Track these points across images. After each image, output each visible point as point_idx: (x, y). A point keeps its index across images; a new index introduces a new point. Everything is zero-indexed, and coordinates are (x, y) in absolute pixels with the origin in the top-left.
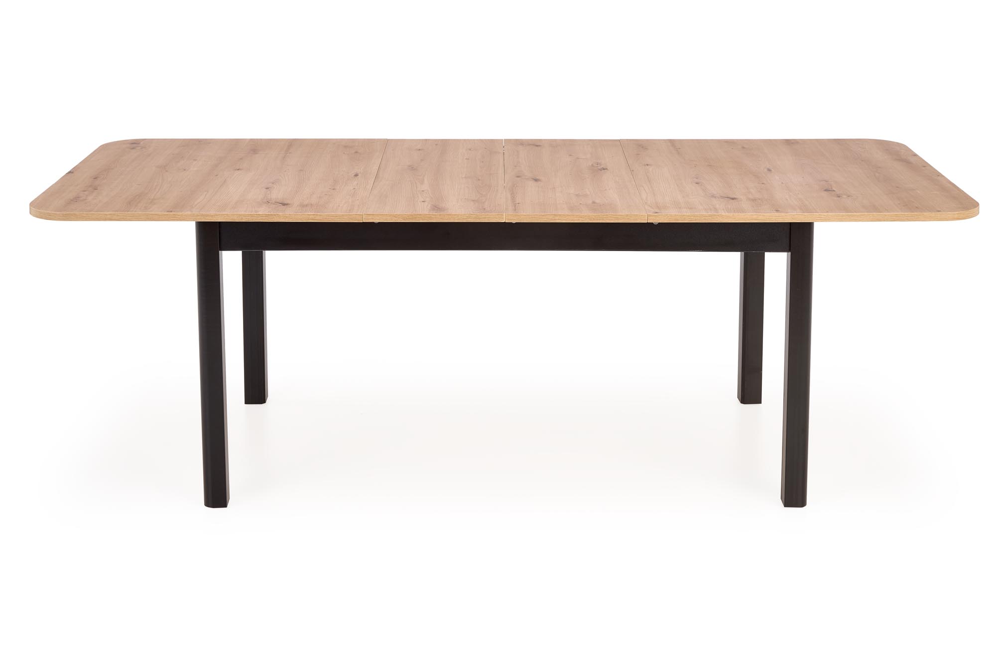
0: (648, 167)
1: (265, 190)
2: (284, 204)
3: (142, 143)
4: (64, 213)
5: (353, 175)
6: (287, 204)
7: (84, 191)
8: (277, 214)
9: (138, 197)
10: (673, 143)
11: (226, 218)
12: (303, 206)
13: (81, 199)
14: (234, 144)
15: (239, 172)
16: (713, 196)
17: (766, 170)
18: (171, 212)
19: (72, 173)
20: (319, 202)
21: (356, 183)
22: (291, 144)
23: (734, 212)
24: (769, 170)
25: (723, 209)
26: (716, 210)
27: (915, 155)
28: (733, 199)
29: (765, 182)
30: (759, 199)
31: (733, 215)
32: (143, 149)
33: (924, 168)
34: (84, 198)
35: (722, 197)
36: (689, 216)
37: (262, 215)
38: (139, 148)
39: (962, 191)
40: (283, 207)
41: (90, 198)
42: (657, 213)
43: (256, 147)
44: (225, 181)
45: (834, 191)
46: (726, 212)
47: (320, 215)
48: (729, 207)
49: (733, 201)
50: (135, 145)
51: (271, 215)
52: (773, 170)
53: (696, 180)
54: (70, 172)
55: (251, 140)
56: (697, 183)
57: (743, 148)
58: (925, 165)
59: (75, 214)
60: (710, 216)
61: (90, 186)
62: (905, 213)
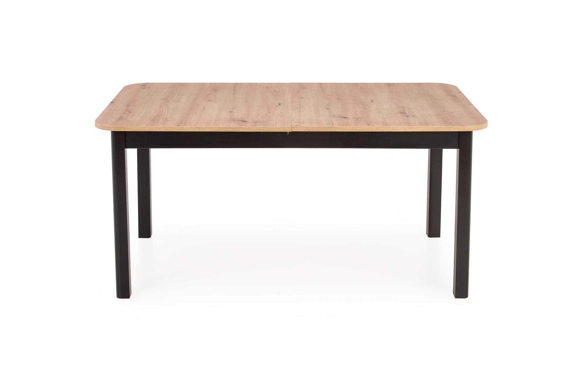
0: (302, 99)
1: (229, 113)
2: (244, 121)
3: (147, 85)
4: (117, 126)
5: (278, 104)
6: (246, 121)
7: (124, 114)
8: (242, 127)
9: (156, 117)
10: (321, 85)
11: (212, 129)
12: (255, 122)
13: (124, 118)
14: (202, 86)
15: (210, 102)
16: (334, 116)
17: (370, 101)
18: (179, 126)
19: (113, 103)
20: (264, 120)
21: (281, 109)
22: (235, 87)
23: (343, 125)
24: (372, 101)
25: (337, 124)
26: (333, 124)
27: (460, 92)
28: (345, 118)
29: (367, 108)
30: (361, 118)
31: (342, 127)
32: (150, 89)
33: (463, 100)
34: (126, 118)
35: (339, 117)
36: (316, 128)
37: (233, 127)
38: (147, 88)
39: (481, 113)
40: (243, 123)
41: (129, 118)
42: (297, 126)
43: (215, 88)
44: (204, 108)
45: (406, 113)
46: (338, 125)
47: (267, 128)
48: (341, 122)
49: (345, 119)
50: (144, 87)
51: (238, 127)
52: (374, 101)
53: (327, 107)
54: (112, 103)
55: (211, 84)
56: (327, 109)
57: (361, 88)
58: (464, 98)
59: (123, 127)
60: (328, 127)
61: (127, 111)
62: (443, 126)
